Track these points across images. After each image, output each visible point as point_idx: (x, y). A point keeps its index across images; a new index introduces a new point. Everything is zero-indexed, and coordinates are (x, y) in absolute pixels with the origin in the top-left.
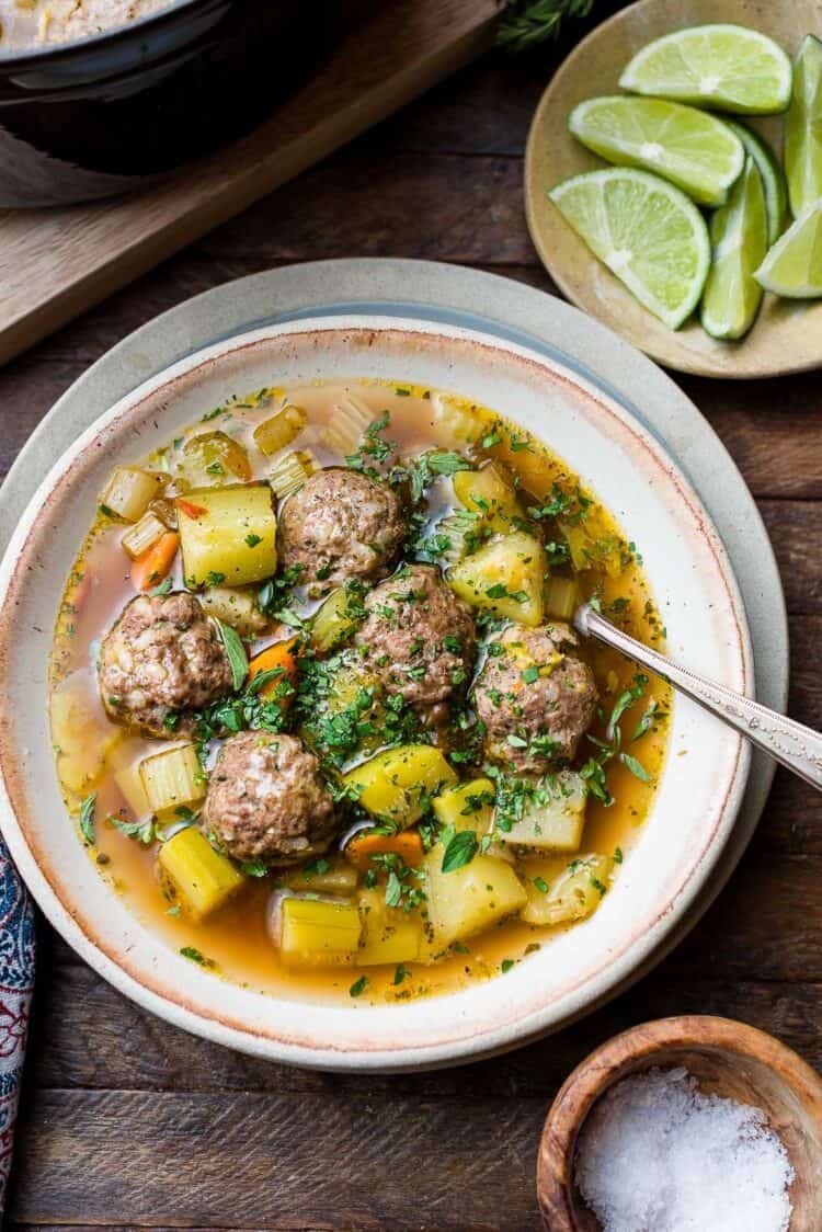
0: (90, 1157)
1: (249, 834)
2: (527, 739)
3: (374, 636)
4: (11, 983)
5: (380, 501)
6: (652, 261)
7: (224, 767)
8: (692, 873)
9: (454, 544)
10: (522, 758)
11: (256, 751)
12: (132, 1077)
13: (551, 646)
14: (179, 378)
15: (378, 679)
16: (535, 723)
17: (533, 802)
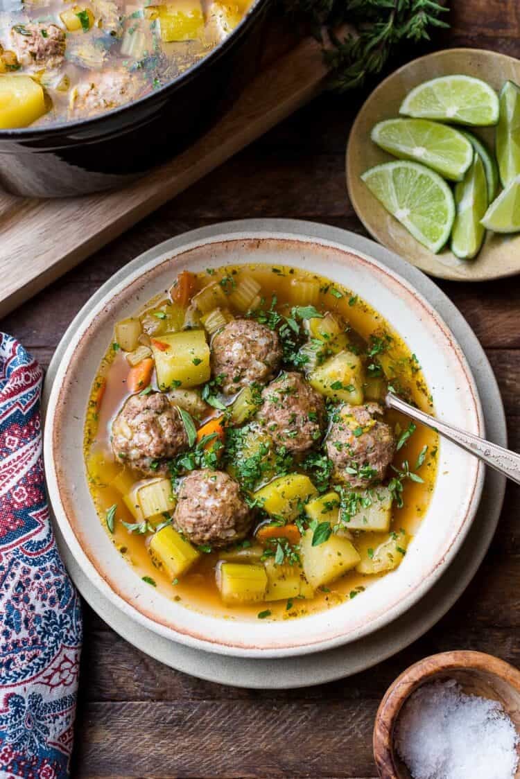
0: (116, 740)
1: (202, 528)
2: (357, 469)
3: (268, 414)
4: (69, 644)
5: (268, 336)
6: (421, 214)
7: (186, 491)
8: (454, 540)
9: (311, 359)
10: (354, 480)
11: (203, 482)
12: (138, 694)
13: (369, 416)
15: (271, 438)
16: (362, 459)
17: (362, 504)
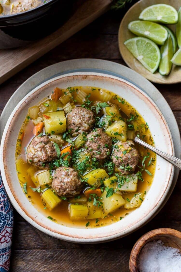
0: (27, 265)
1: (63, 190)
2: (124, 167)
3: (89, 145)
4: (9, 226)
5: (89, 114)
6: (148, 58)
7: (56, 175)
8: (162, 196)
9: (106, 123)
10: (123, 171)
11: (63, 171)
12: (36, 247)
13: (129, 146)
14: (43, 87)
15: (90, 154)
16: (126, 163)
17: (126, 181)
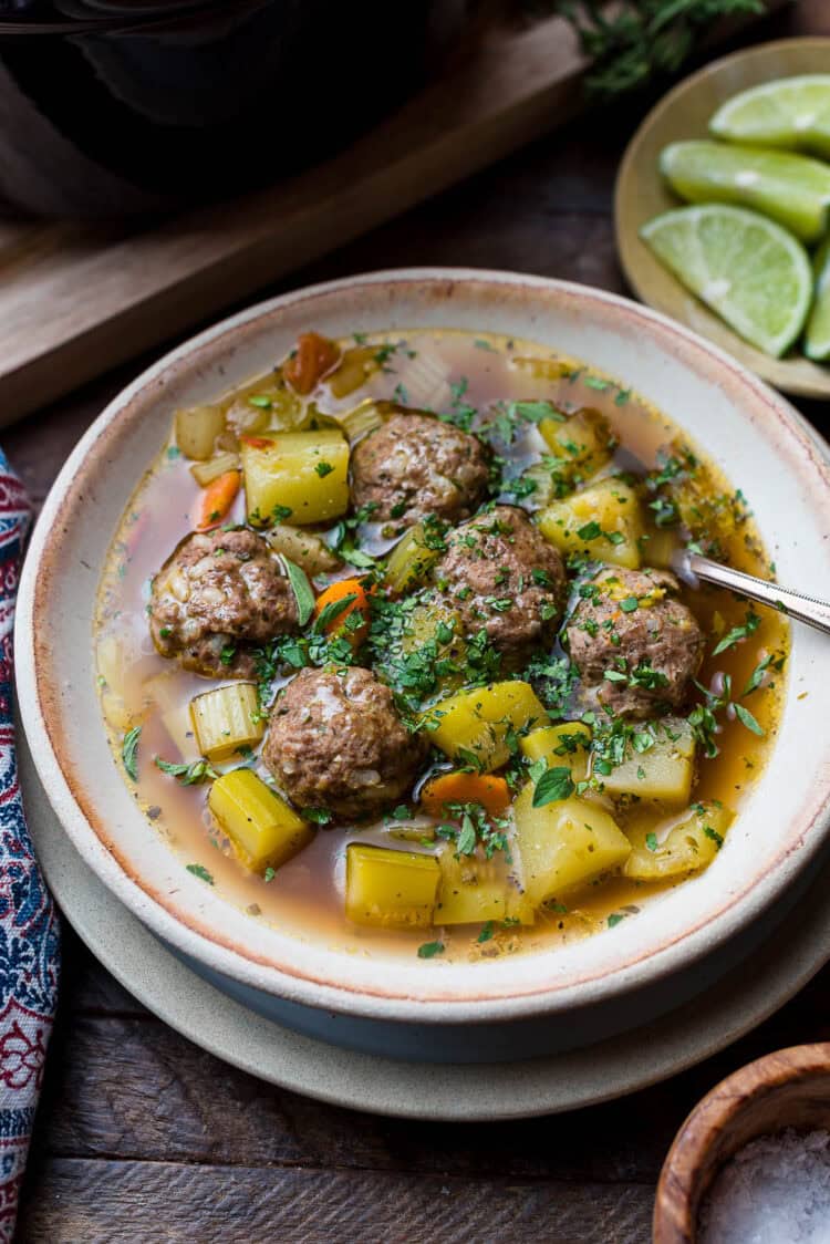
1: (313, 763)
2: (627, 672)
3: (454, 568)
4: (27, 1003)
5: (460, 440)
6: (751, 289)
7: (286, 701)
9: (543, 487)
10: (622, 696)
11: (323, 677)
12: (163, 1147)
13: (652, 583)
15: (459, 616)
16: (636, 654)
17: (635, 746)
